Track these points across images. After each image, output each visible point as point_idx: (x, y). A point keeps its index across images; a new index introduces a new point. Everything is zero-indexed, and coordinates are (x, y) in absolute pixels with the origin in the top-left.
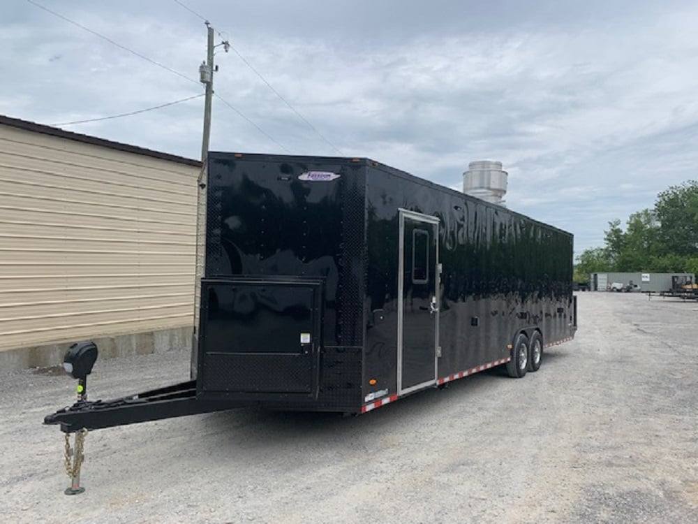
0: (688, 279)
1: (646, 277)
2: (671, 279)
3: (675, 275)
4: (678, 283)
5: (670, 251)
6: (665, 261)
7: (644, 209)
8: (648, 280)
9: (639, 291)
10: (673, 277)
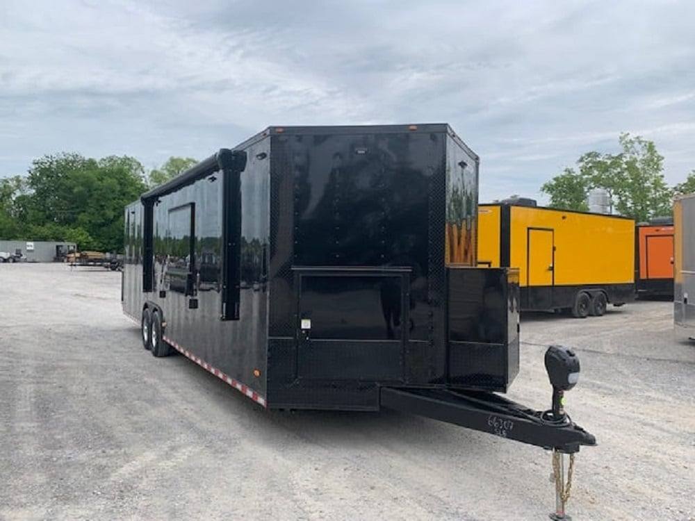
0: (71, 248)
1: (31, 246)
2: (55, 248)
3: (59, 244)
4: (63, 252)
5: (48, 221)
6: (45, 231)
7: (16, 175)
8: (32, 248)
9: (25, 261)
10: (57, 247)
